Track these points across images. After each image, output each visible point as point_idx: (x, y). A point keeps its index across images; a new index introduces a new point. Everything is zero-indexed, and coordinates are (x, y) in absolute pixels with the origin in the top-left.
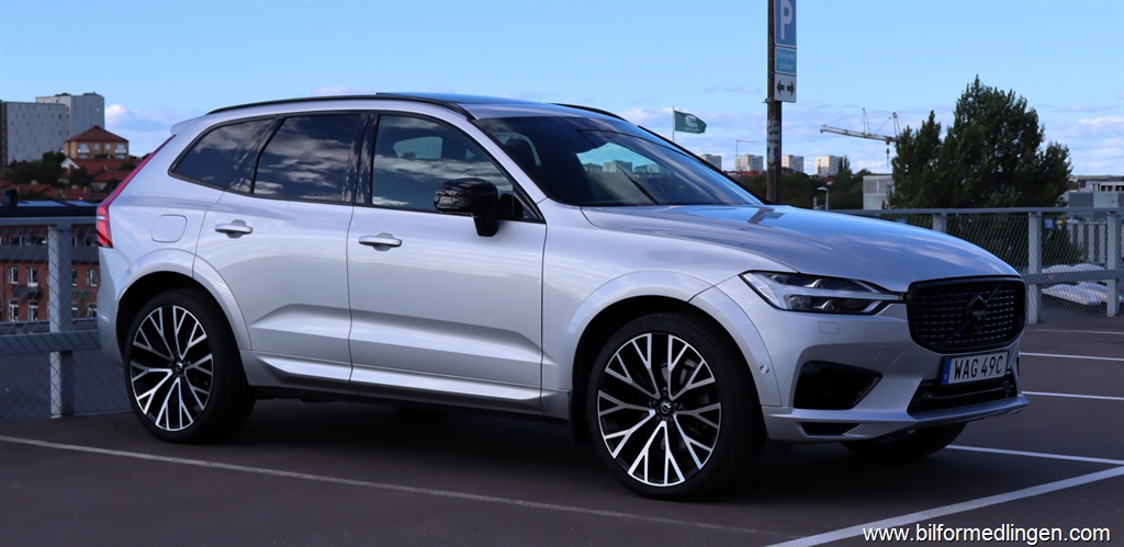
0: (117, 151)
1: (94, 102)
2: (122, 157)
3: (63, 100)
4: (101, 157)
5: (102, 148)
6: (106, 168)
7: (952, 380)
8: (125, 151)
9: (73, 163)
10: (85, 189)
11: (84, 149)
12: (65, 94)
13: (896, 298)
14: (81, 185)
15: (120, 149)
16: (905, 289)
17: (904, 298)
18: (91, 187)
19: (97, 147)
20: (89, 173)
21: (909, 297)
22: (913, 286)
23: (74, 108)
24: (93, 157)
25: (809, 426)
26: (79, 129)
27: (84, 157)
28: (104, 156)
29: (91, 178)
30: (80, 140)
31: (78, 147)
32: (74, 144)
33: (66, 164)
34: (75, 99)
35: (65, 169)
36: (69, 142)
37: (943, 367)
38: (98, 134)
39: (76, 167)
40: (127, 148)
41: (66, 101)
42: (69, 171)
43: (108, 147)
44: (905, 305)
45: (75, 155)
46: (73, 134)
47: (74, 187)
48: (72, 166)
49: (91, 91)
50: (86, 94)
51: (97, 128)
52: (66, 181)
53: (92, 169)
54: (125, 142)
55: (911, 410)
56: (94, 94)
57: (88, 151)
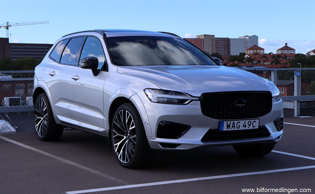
0: (261, 52)
1: (255, 38)
2: (262, 54)
3: (246, 38)
4: (256, 54)
5: (257, 51)
6: (257, 57)
7: (225, 129)
8: (263, 52)
9: (248, 56)
10: (250, 63)
11: (251, 52)
12: (247, 36)
13: (197, 99)
14: (249, 62)
15: (262, 51)
16: (200, 95)
17: (200, 99)
18: (252, 63)
19: (255, 51)
20: (252, 59)
21: (201, 98)
22: (202, 95)
23: (250, 40)
24: (254, 54)
25: (163, 144)
26: (250, 46)
27: (251, 54)
28: (257, 54)
29: (253, 60)
30: (250, 49)
31: (250, 51)
32: (248, 50)
33: (246, 56)
34: (250, 37)
35: (245, 58)
36: (247, 50)
37: (220, 124)
38: (256, 47)
39: (249, 57)
40: (264, 51)
41: (247, 38)
42: (246, 58)
43: (258, 51)
44: (199, 102)
45: (249, 53)
46: (249, 47)
47: (247, 63)
48: (247, 57)
49: (254, 35)
50: (253, 36)
51: (255, 45)
52: (245, 61)
53: (252, 58)
54: (263, 49)
55: (203, 140)
56: (255, 36)
57: (252, 52)
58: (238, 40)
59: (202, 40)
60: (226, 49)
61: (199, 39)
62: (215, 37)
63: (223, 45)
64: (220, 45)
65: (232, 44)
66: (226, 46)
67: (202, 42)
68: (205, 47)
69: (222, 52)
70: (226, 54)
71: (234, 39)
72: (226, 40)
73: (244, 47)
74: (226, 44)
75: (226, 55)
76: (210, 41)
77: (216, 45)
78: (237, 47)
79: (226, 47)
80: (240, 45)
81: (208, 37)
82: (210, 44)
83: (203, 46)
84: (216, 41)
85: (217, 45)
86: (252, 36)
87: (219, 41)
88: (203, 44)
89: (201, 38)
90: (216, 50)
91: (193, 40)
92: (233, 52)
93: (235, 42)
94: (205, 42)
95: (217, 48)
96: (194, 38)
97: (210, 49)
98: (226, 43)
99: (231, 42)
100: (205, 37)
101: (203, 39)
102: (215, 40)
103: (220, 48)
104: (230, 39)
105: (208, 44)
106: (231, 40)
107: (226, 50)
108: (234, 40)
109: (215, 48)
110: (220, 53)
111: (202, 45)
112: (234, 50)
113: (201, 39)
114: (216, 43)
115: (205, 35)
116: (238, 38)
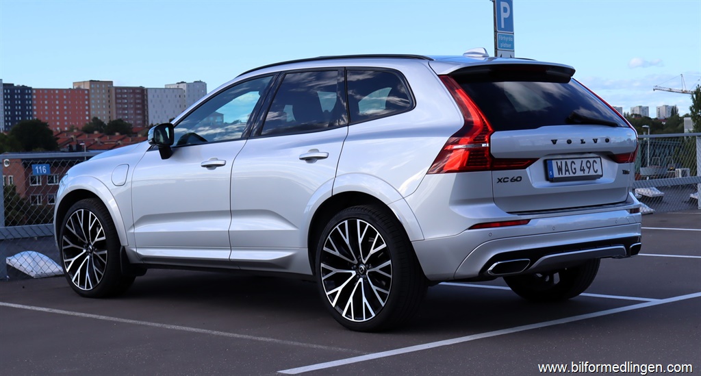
58: (165, 91)
59: (86, 92)
60: (139, 112)
61: (79, 89)
62: (115, 85)
63: (131, 103)
64: (126, 104)
65: (151, 101)
66: (139, 104)
67: (86, 97)
68: (93, 107)
69: (131, 118)
70: (139, 122)
71: (156, 89)
72: (138, 91)
73: (178, 106)
74: (138, 101)
75: (139, 124)
76: (104, 94)
77: (116, 103)
78: (163, 106)
79: (138, 106)
80: (169, 101)
81: (98, 86)
82: (104, 102)
83: (89, 105)
84: (116, 94)
85: (120, 103)
86: (192, 82)
87: (122, 93)
88: (88, 100)
89: (82, 87)
90: (117, 113)
91: (65, 92)
92: (154, 117)
93: (158, 96)
94: (92, 96)
95: (120, 109)
96: (68, 88)
97: (104, 112)
98: (138, 99)
99: (150, 97)
100: (92, 86)
101: (88, 90)
102: (113, 92)
103: (124, 109)
104: (147, 89)
105: (98, 102)
106: (149, 90)
107: (139, 114)
108: (156, 91)
109: (114, 111)
110: (127, 119)
111: (87, 103)
112: (156, 112)
113: (84, 90)
114: (117, 98)
115: (91, 81)
116: (164, 87)
